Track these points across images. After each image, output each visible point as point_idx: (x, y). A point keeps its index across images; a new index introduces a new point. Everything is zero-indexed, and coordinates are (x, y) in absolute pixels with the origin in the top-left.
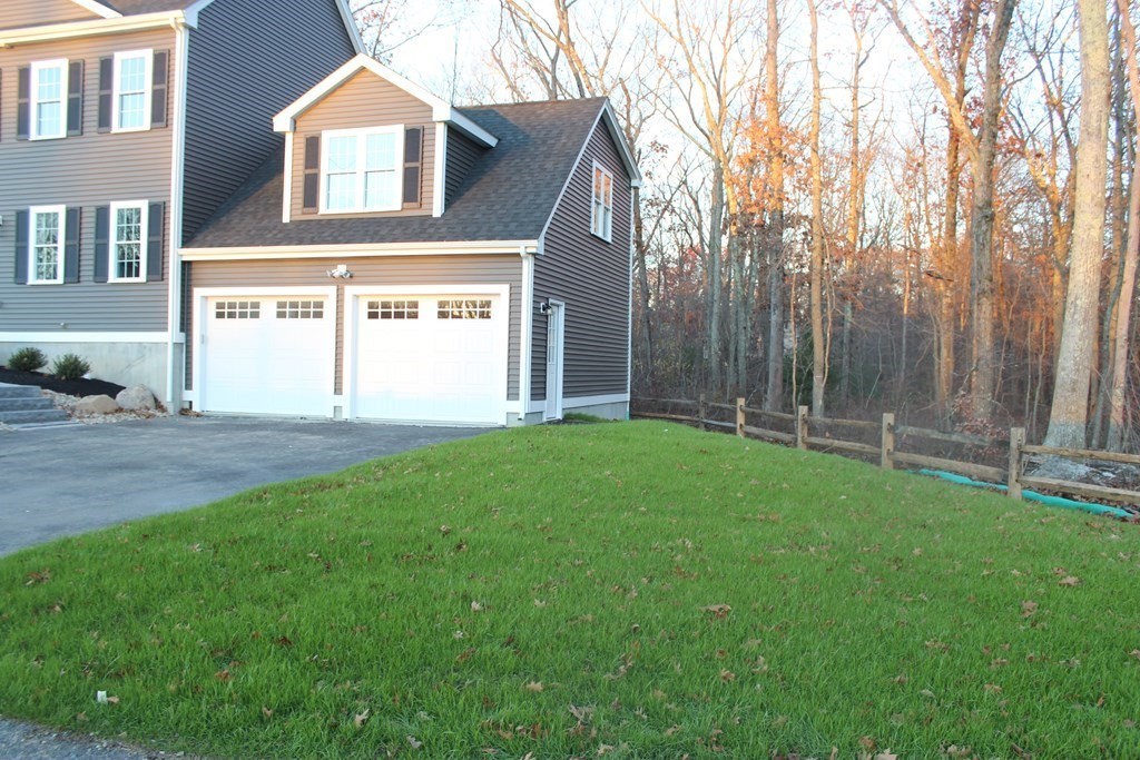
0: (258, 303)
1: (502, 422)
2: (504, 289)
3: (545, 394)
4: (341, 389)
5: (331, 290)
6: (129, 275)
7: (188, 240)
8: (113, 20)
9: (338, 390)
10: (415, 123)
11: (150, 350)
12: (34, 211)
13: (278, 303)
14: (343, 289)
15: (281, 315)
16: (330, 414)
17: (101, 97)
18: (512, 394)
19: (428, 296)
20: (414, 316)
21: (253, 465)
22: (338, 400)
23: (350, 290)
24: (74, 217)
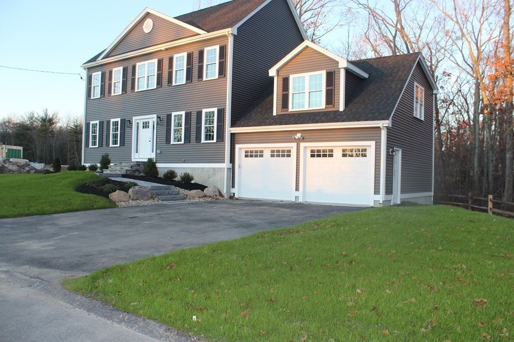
0: (263, 151)
1: (372, 204)
2: (372, 144)
3: (392, 192)
4: (298, 189)
5: (295, 145)
6: (210, 140)
7: (233, 124)
8: (204, 35)
9: (297, 189)
10: (331, 69)
11: (218, 171)
12: (174, 114)
13: (271, 151)
14: (299, 144)
15: (272, 156)
16: (293, 200)
17: (199, 66)
18: (377, 191)
19: (338, 146)
20: (331, 156)
21: (260, 221)
22: (297, 193)
23: (302, 145)
24: (188, 115)
